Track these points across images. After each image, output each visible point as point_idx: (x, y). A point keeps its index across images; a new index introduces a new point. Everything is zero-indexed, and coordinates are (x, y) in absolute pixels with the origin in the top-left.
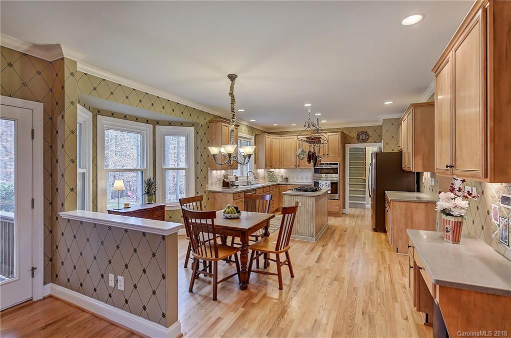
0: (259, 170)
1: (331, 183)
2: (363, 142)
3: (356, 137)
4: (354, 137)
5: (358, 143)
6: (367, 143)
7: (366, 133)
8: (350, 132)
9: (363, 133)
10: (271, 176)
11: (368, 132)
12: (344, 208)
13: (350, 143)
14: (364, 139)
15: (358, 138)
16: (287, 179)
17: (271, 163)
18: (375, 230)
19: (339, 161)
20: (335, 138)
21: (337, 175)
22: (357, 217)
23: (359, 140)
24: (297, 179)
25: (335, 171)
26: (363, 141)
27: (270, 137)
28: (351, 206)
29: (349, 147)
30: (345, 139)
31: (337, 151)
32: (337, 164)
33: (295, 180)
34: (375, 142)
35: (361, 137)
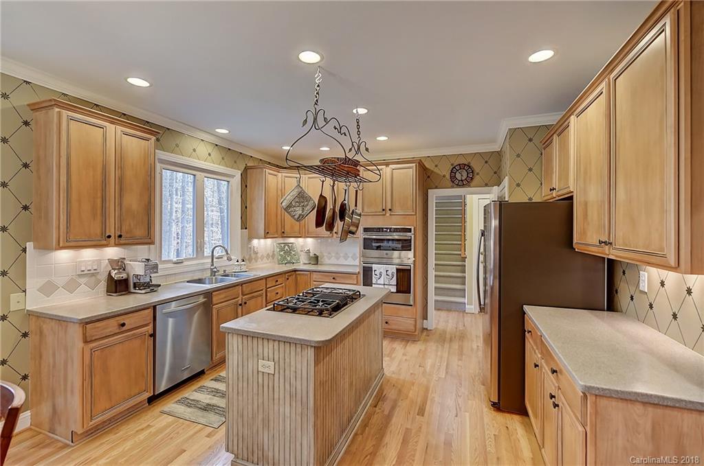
0: (255, 242)
1: (398, 270)
2: (463, 186)
3: (448, 176)
4: (444, 176)
5: (452, 187)
6: (469, 186)
7: (467, 167)
8: (436, 166)
9: (462, 166)
10: (287, 253)
11: (471, 165)
12: (425, 317)
13: (436, 188)
14: (463, 179)
15: (453, 178)
16: (316, 259)
17: (283, 226)
18: (497, 407)
19: (414, 223)
20: (407, 176)
21: (410, 254)
22: (451, 340)
23: (455, 182)
24: (338, 259)
25: (406, 245)
26: (462, 184)
27: (280, 174)
28: (440, 306)
29: (434, 194)
30: (426, 177)
31: (410, 203)
32: (409, 230)
33: (333, 261)
34: (486, 185)
35: (458, 176)
